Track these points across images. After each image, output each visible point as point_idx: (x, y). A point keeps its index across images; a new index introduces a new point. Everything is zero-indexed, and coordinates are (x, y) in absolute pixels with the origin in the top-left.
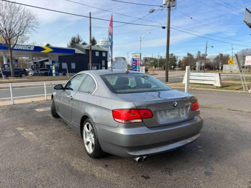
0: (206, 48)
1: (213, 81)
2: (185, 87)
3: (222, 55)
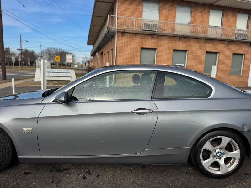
0: (21, 42)
1: (69, 77)
2: (41, 85)
3: (27, 50)
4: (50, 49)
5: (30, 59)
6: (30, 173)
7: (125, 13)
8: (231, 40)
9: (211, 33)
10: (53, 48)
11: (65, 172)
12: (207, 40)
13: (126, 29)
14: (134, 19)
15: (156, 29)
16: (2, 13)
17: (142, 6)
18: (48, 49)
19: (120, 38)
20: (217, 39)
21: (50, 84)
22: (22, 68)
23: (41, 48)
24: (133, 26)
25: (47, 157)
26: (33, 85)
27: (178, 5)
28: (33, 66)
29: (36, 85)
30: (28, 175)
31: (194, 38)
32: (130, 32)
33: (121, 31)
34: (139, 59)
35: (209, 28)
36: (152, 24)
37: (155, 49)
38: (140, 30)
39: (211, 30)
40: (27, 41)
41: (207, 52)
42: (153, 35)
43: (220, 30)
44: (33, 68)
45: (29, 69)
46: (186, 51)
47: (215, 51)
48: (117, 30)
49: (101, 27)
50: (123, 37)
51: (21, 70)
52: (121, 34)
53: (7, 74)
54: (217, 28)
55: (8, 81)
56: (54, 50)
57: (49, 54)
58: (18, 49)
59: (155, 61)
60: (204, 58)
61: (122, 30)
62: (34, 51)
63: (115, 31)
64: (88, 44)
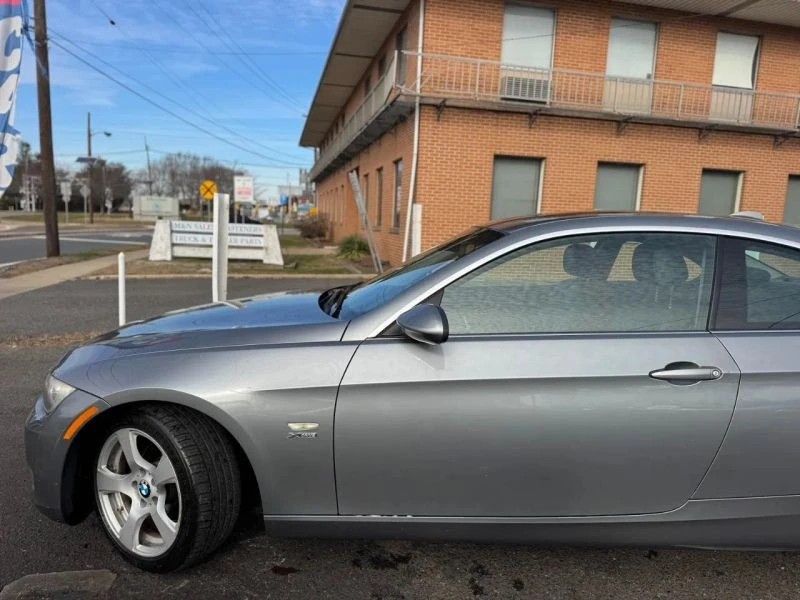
0: (90, 136)
1: (260, 248)
3: (102, 163)
4: (174, 157)
5: (114, 192)
6: (291, 570)
7: (446, 47)
8: (784, 131)
9: (722, 111)
10: (185, 157)
11: (402, 566)
12: (706, 131)
13: (447, 96)
14: (476, 64)
15: (545, 96)
16: (48, 46)
17: (501, 21)
18: (168, 159)
19: (429, 125)
20: (739, 127)
21: (204, 270)
22: (92, 216)
23: (148, 155)
24: (473, 85)
25: (359, 518)
26: (151, 273)
27: (614, 17)
28: (122, 212)
29: (160, 273)
30: (289, 576)
31: (665, 125)
32: (461, 104)
33: (432, 101)
34: (488, 191)
35: (715, 94)
36: (531, 80)
37: (538, 160)
38: (494, 98)
39: (720, 100)
40: (108, 135)
41: (706, 172)
42: (536, 115)
43: (750, 98)
44: (122, 219)
45: (112, 222)
46: (636, 167)
47: (730, 168)
48: (422, 97)
49: (350, 89)
50: (438, 120)
51: (90, 225)
52: (432, 113)
53: (60, 239)
54: (741, 94)
55: (66, 259)
56: (188, 161)
57: (173, 174)
58: (80, 160)
59: (540, 199)
60: (697, 189)
61: (434, 98)
62: (124, 164)
63: (414, 103)
64: (304, 142)
